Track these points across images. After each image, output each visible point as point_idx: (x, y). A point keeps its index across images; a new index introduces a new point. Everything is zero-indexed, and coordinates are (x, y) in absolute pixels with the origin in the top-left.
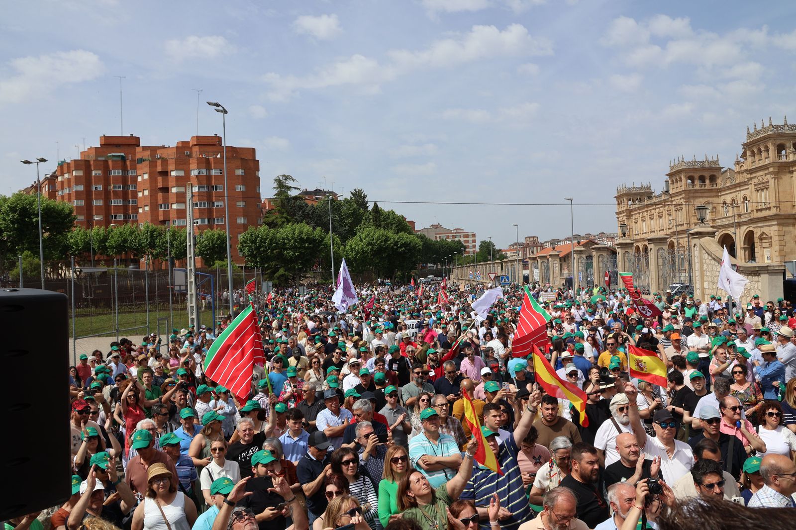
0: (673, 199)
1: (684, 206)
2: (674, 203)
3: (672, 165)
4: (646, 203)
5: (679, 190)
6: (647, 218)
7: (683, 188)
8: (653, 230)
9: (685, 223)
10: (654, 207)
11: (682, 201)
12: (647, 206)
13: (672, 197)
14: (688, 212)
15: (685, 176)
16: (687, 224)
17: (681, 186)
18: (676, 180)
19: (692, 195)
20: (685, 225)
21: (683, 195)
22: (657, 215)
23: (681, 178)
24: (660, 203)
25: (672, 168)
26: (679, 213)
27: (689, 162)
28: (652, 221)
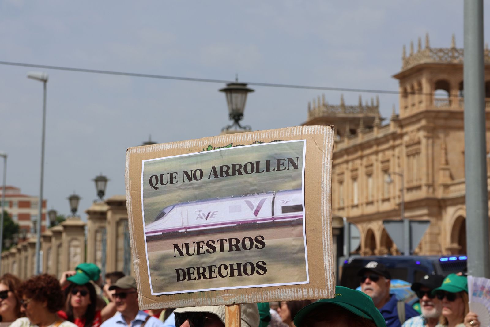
0: (405, 130)
1: (423, 147)
2: (406, 138)
3: (408, 55)
4: (360, 139)
5: (415, 110)
6: (362, 172)
7: (423, 107)
8: (370, 199)
9: (424, 182)
10: (375, 148)
11: (422, 134)
12: (362, 147)
13: (402, 126)
14: (432, 161)
15: (430, 81)
16: (429, 186)
17: (420, 102)
18: (412, 88)
19: (441, 122)
20: (424, 189)
21: (423, 122)
22: (380, 165)
23: (420, 84)
24: (386, 139)
25: (406, 61)
26: (414, 161)
27: (441, 50)
28: (370, 180)
